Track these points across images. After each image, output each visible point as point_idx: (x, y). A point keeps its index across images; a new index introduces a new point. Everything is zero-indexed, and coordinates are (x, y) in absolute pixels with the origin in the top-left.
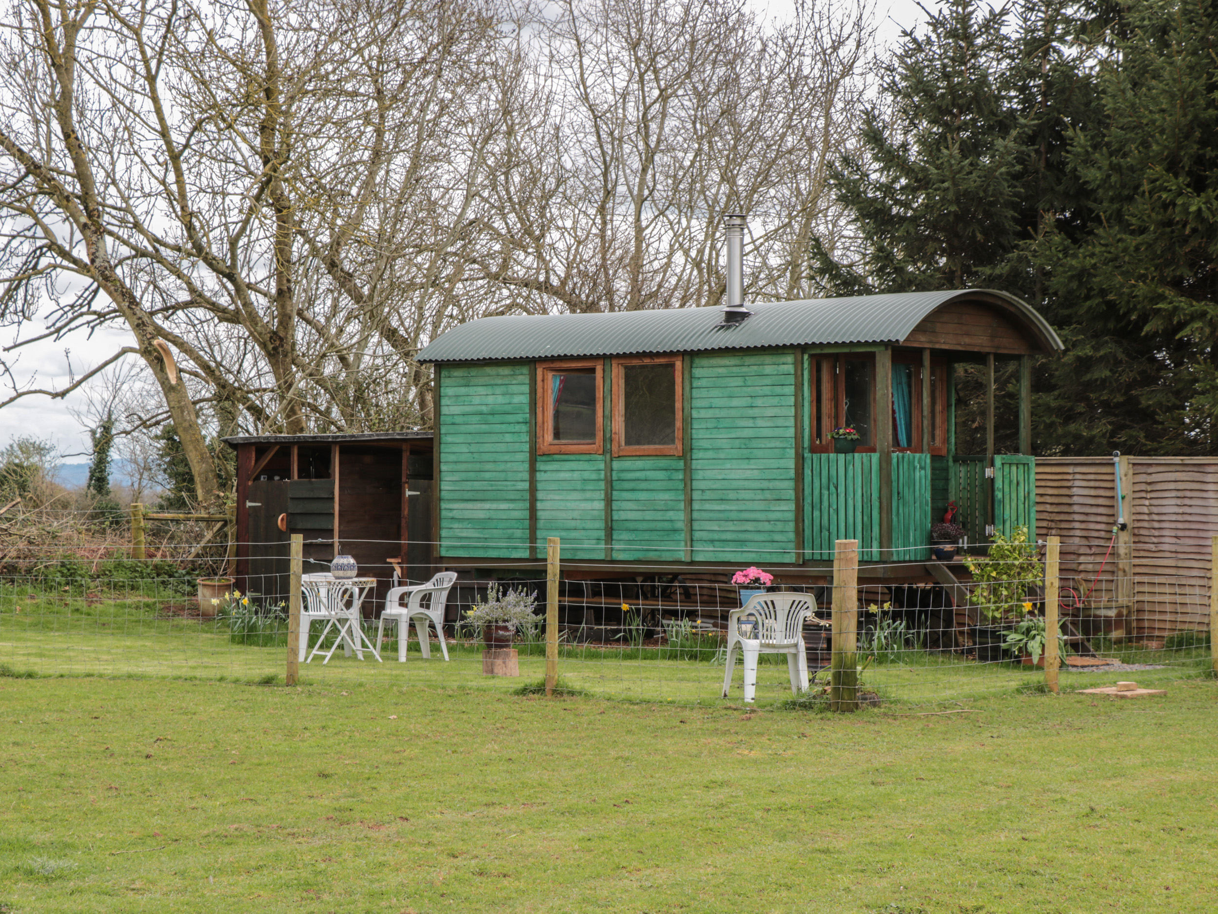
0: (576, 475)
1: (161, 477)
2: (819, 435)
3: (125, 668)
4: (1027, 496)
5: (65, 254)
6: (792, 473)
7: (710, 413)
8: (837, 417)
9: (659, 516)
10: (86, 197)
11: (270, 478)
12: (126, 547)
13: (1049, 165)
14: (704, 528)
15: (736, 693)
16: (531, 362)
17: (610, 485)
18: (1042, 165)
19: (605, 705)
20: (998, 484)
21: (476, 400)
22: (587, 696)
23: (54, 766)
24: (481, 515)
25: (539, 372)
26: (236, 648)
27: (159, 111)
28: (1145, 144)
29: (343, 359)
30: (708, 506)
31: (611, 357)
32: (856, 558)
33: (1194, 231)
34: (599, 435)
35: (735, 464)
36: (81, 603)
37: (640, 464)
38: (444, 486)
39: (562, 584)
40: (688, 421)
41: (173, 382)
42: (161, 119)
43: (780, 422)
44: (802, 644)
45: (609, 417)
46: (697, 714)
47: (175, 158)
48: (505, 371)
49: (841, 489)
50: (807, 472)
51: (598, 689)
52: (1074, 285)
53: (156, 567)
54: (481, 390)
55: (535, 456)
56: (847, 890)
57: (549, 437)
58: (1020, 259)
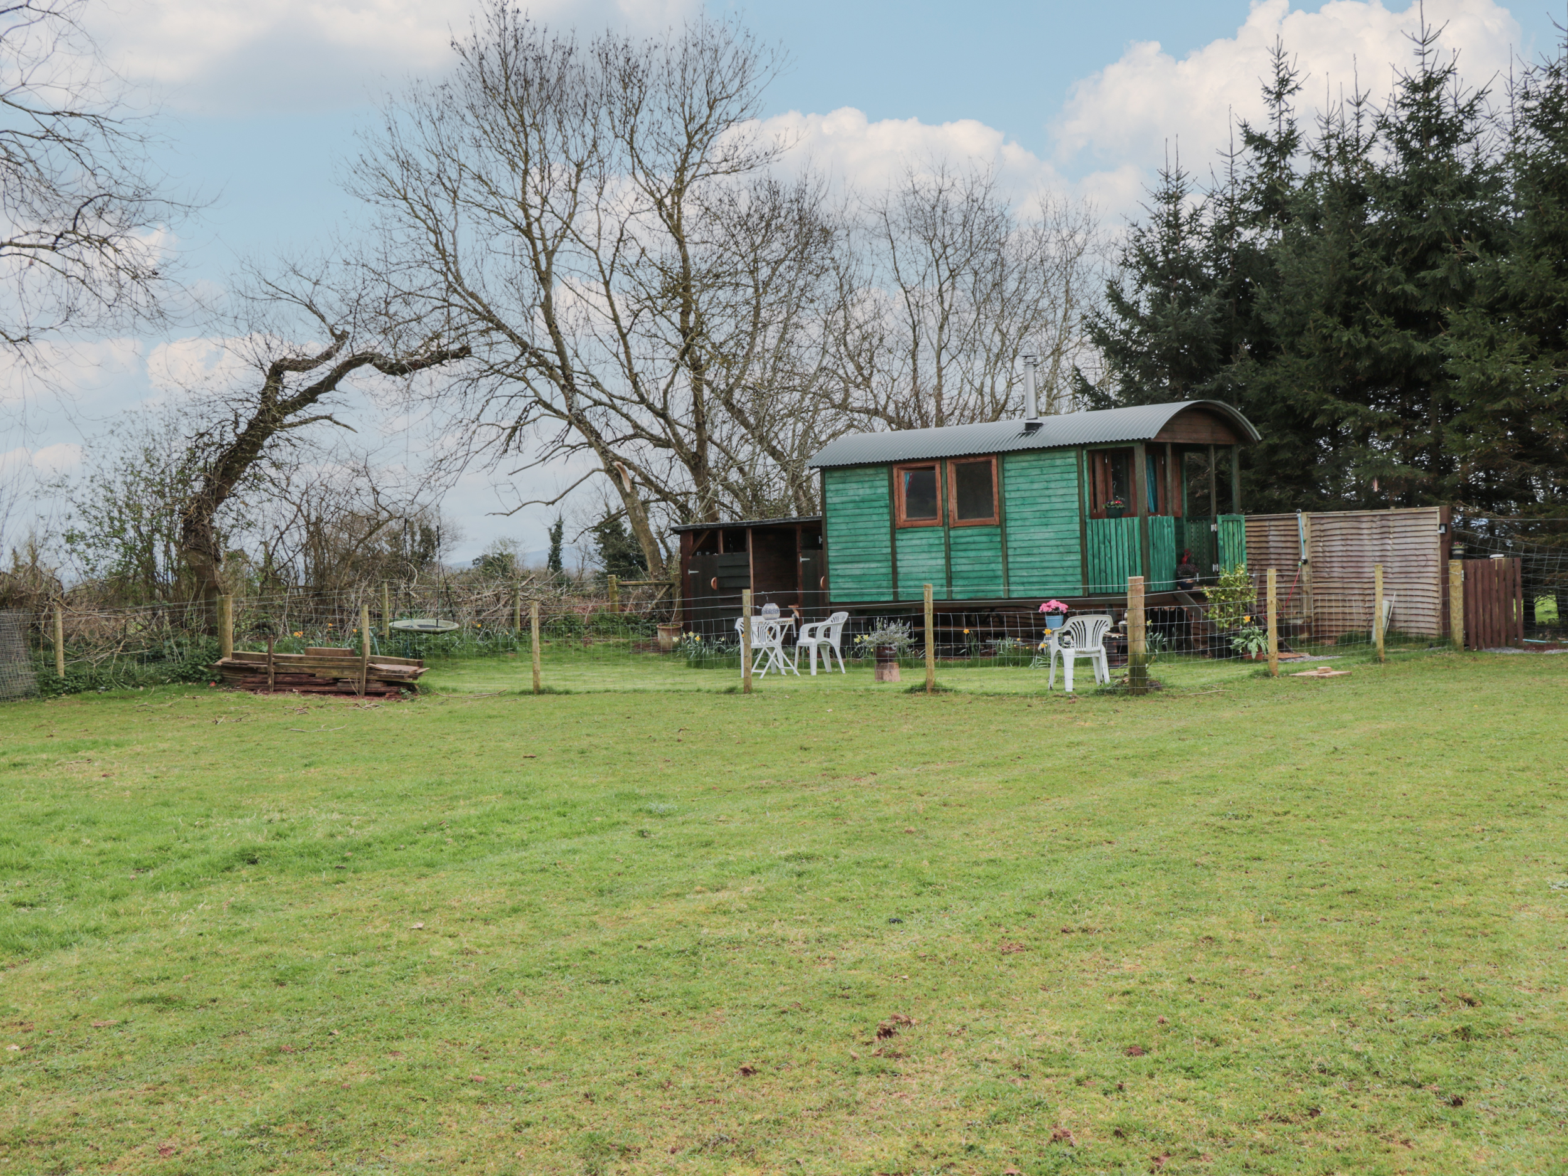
0: (924, 542)
1: (597, 558)
2: (1095, 506)
3: (629, 686)
4: (1240, 543)
5: (547, 406)
6: (1078, 534)
7: (1018, 494)
8: (1107, 493)
9: (984, 567)
10: (564, 366)
11: (703, 553)
12: (606, 605)
13: (1239, 313)
14: (1016, 575)
15: (1058, 686)
16: (889, 465)
17: (949, 548)
18: (1234, 312)
19: (970, 697)
20: (1220, 535)
21: (851, 493)
22: (957, 692)
23: (621, 748)
24: (858, 572)
25: (895, 471)
26: (693, 670)
27: (612, 305)
28: (1308, 295)
29: (741, 470)
30: (1019, 559)
31: (946, 458)
32: (1142, 588)
33: (1345, 354)
34: (940, 513)
35: (1037, 529)
36: (580, 645)
37: (969, 532)
38: (831, 553)
39: (935, 616)
40: (1002, 501)
41: (628, 490)
42: (614, 310)
43: (1068, 498)
44: (1104, 650)
45: (946, 500)
46: (1035, 701)
47: (623, 336)
48: (871, 471)
49: (1113, 543)
50: (1089, 532)
51: (961, 687)
52: (1264, 394)
53: (626, 618)
54: (854, 485)
55: (895, 529)
56: (1195, 806)
57: (904, 516)
58: (1224, 378)
